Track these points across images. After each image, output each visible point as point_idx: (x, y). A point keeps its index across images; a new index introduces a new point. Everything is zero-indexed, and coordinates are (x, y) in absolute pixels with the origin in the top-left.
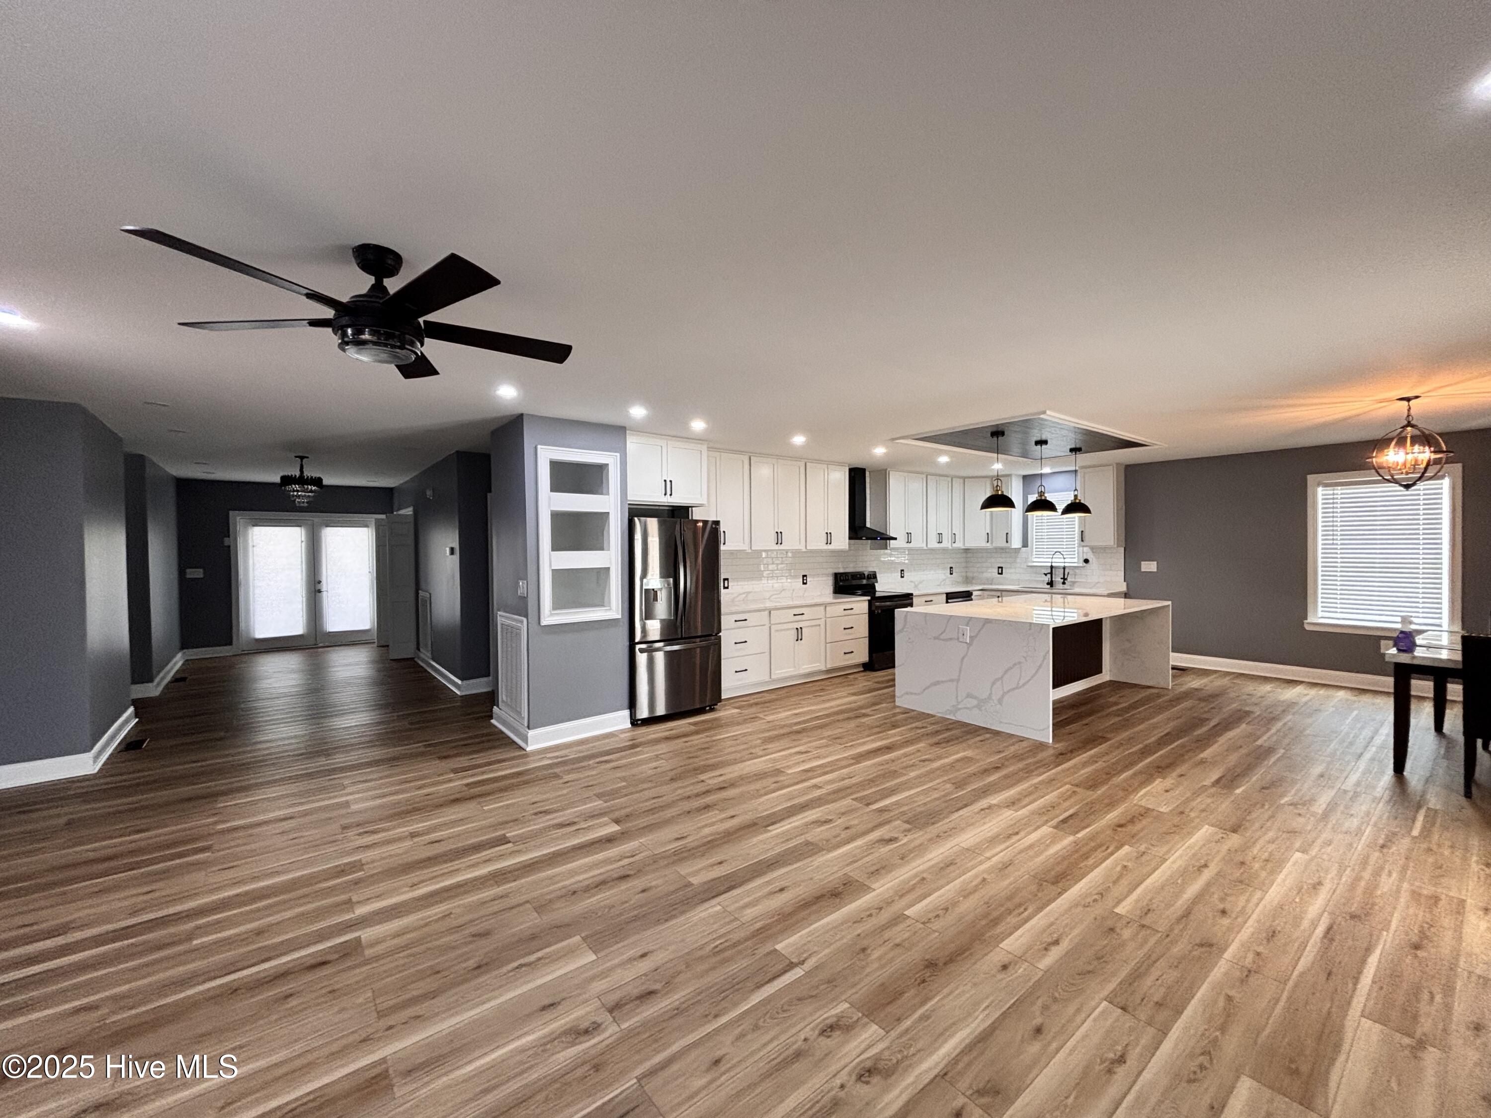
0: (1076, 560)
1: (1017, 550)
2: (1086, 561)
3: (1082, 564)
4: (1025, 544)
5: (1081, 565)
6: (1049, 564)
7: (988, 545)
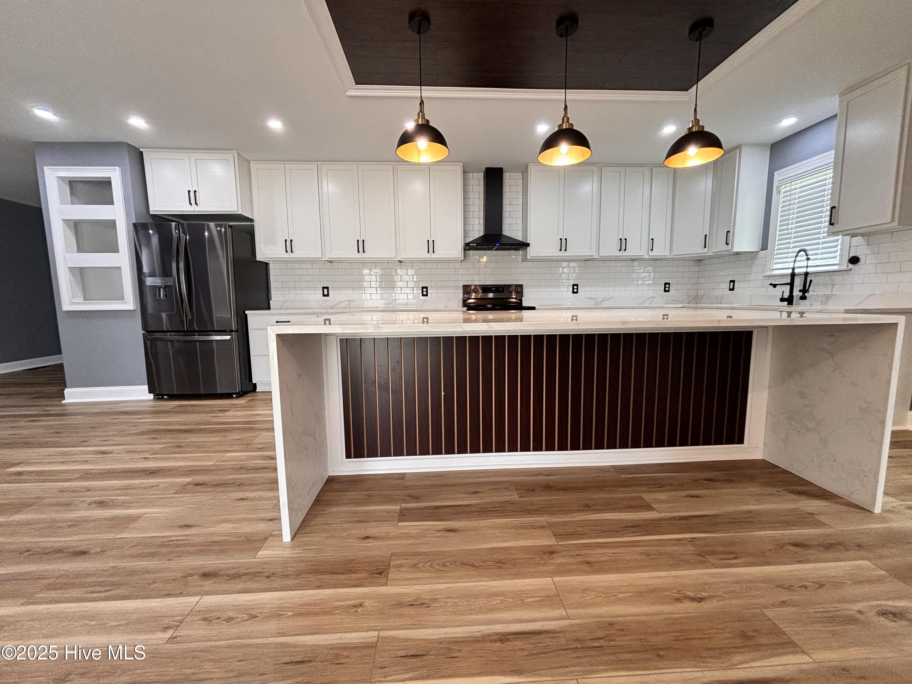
0: (837, 261)
1: (753, 255)
2: (854, 260)
3: (845, 265)
4: (764, 247)
5: (844, 267)
6: (790, 271)
7: (706, 250)
